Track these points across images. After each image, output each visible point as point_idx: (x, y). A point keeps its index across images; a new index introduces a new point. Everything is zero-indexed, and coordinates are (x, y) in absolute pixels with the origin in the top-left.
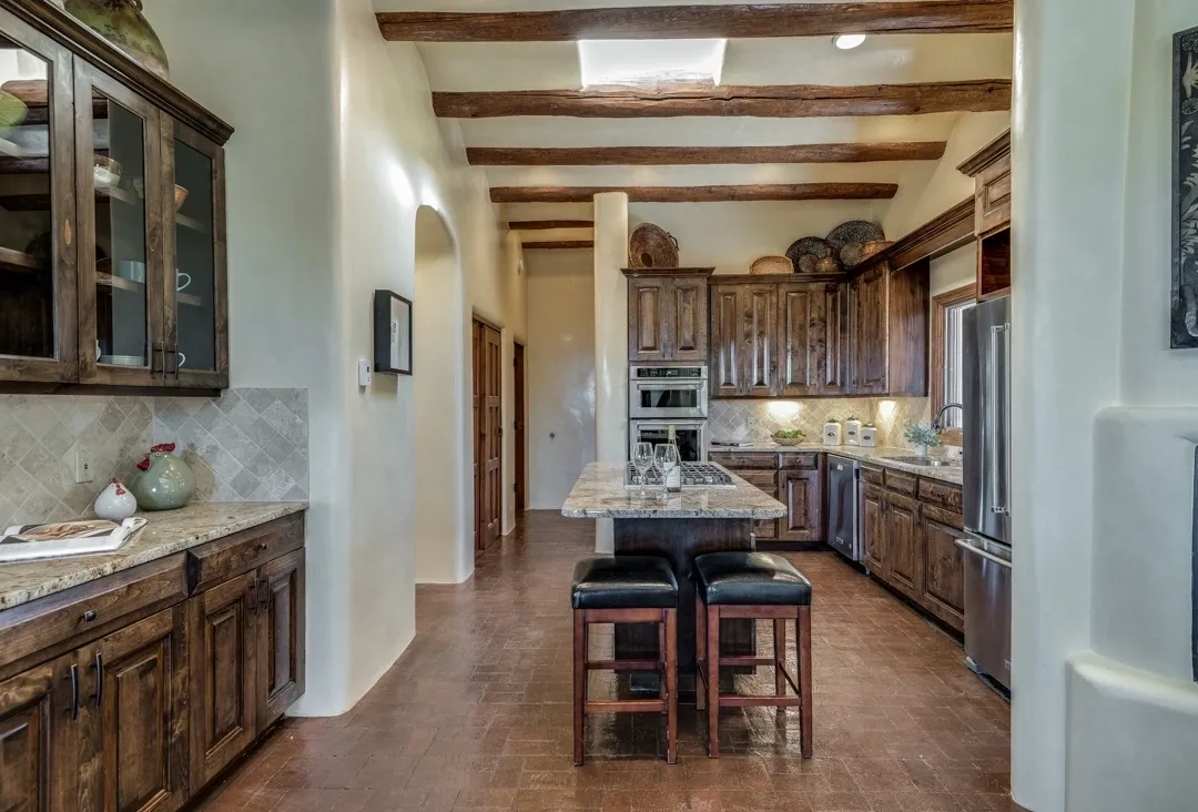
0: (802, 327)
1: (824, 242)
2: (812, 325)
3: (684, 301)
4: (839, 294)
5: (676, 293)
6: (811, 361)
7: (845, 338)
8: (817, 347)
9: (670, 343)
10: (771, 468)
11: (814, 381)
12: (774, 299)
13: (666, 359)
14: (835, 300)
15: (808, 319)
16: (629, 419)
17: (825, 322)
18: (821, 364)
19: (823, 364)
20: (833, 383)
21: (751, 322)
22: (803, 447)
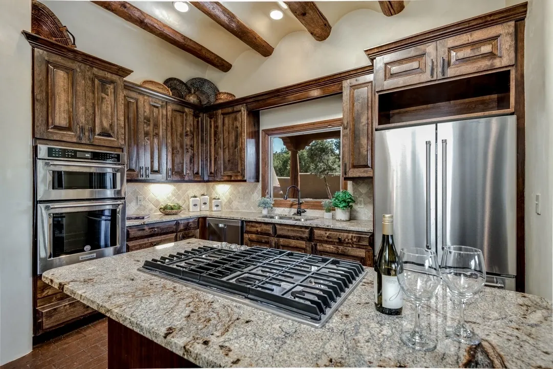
0: (181, 135)
1: (185, 84)
2: (187, 135)
3: (102, 92)
4: (200, 119)
5: (93, 82)
6: (187, 159)
7: (203, 146)
8: (190, 150)
9: (87, 127)
10: (172, 232)
11: (188, 172)
12: (165, 112)
13: (83, 142)
14: (198, 122)
15: (184, 131)
16: (36, 202)
17: (193, 135)
18: (192, 161)
19: (193, 161)
20: (197, 173)
21: (149, 125)
22: (182, 216)
